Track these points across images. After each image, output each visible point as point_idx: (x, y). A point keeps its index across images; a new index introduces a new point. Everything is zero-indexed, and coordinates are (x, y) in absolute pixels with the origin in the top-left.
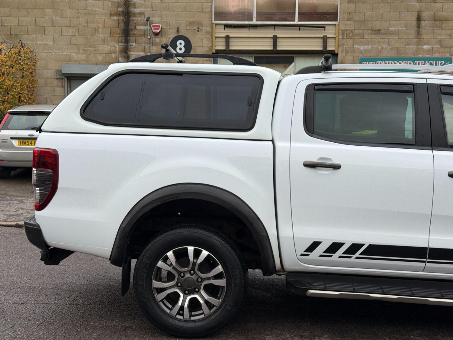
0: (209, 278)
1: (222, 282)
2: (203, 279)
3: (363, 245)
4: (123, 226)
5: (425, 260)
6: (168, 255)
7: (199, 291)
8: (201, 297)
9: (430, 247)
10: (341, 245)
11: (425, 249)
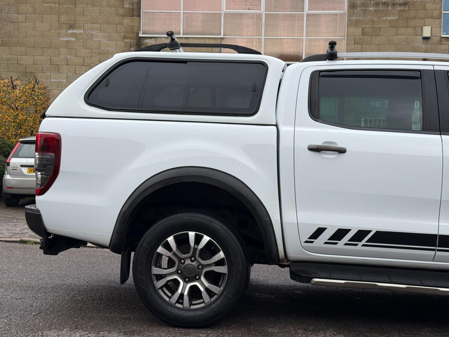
0: (210, 265)
1: (223, 269)
2: (204, 266)
3: (370, 231)
4: (124, 210)
5: (435, 248)
6: (168, 241)
7: (200, 278)
8: (202, 284)
9: (439, 234)
10: (348, 231)
11: (435, 236)
